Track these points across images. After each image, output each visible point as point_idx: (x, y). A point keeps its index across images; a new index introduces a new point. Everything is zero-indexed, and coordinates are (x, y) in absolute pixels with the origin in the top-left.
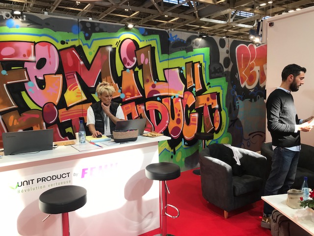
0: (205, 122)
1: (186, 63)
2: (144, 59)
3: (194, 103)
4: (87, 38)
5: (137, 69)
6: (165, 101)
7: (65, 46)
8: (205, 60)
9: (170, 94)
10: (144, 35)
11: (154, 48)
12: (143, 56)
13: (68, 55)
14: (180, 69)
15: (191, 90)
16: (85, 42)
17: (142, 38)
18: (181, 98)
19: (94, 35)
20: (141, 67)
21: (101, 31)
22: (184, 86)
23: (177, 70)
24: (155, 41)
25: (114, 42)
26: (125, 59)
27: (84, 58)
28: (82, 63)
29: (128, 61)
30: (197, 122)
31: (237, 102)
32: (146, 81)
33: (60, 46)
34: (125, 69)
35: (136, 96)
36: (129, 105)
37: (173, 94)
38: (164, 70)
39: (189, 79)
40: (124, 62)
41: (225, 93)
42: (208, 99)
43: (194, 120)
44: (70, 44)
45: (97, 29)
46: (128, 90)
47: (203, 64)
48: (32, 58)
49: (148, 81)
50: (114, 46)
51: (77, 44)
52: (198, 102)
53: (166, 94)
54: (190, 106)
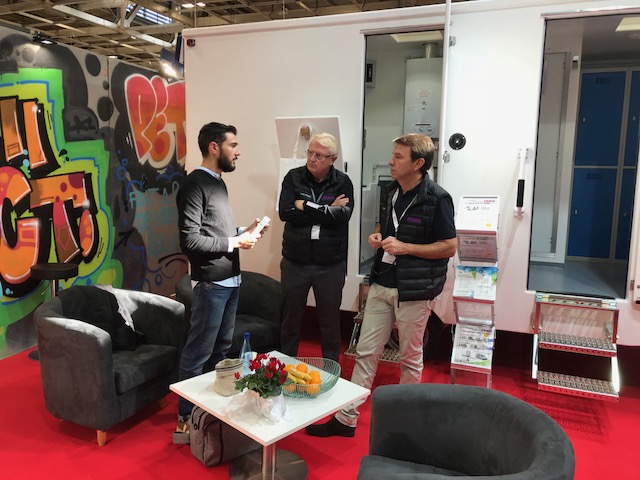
0: (58, 240)
3: (28, 195)
8: (52, 98)
15: (17, 163)
30: (36, 241)
31: (131, 194)
39: (11, 138)
41: (104, 175)
42: (64, 187)
43: (29, 234)
52: (38, 193)
54: (15, 201)
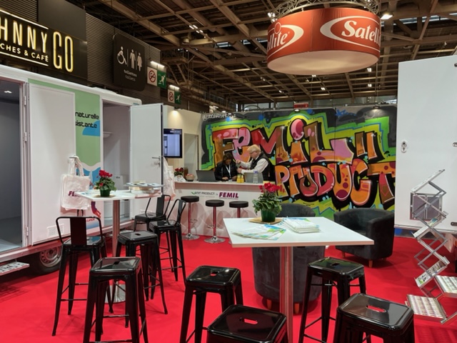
0: (381, 191)
1: (356, 134)
2: (311, 133)
3: (367, 170)
4: (268, 122)
5: (304, 140)
6: (331, 166)
7: (255, 128)
8: (382, 129)
9: (336, 160)
10: (311, 114)
11: (321, 123)
12: (309, 130)
13: (256, 134)
14: (348, 139)
15: (362, 158)
16: (266, 124)
17: (309, 117)
18: (349, 165)
19: (273, 120)
20: (307, 139)
21: (277, 116)
22: (353, 154)
23: (345, 140)
24: (322, 118)
25: (286, 123)
26: (294, 133)
27: (265, 135)
28: (264, 138)
29: (297, 135)
30: (369, 189)
32: (312, 149)
33: (251, 129)
34: (294, 141)
35: (302, 161)
36: (296, 167)
37: (339, 161)
38: (330, 140)
39: (360, 148)
40: (293, 136)
42: (386, 168)
43: (366, 186)
44: (257, 127)
45: (275, 115)
46: (296, 156)
47: (379, 134)
48: (237, 137)
49: (313, 149)
50: (286, 125)
51: (261, 126)
52: (372, 170)
53: (333, 160)
54: (360, 172)
